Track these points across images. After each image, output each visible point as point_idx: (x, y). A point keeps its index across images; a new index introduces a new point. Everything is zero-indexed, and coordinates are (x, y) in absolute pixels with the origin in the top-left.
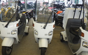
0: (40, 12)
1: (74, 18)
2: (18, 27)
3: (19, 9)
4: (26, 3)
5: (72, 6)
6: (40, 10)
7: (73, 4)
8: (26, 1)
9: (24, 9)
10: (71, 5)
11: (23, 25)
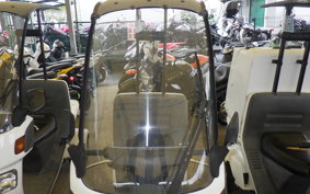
0: (127, 62)
1: (279, 90)
2: (23, 154)
3: (47, 55)
4: (74, 30)
5: (244, 36)
6: (128, 54)
7: (246, 26)
8: (74, 24)
9: (67, 54)
10: (239, 30)
11: (55, 130)
